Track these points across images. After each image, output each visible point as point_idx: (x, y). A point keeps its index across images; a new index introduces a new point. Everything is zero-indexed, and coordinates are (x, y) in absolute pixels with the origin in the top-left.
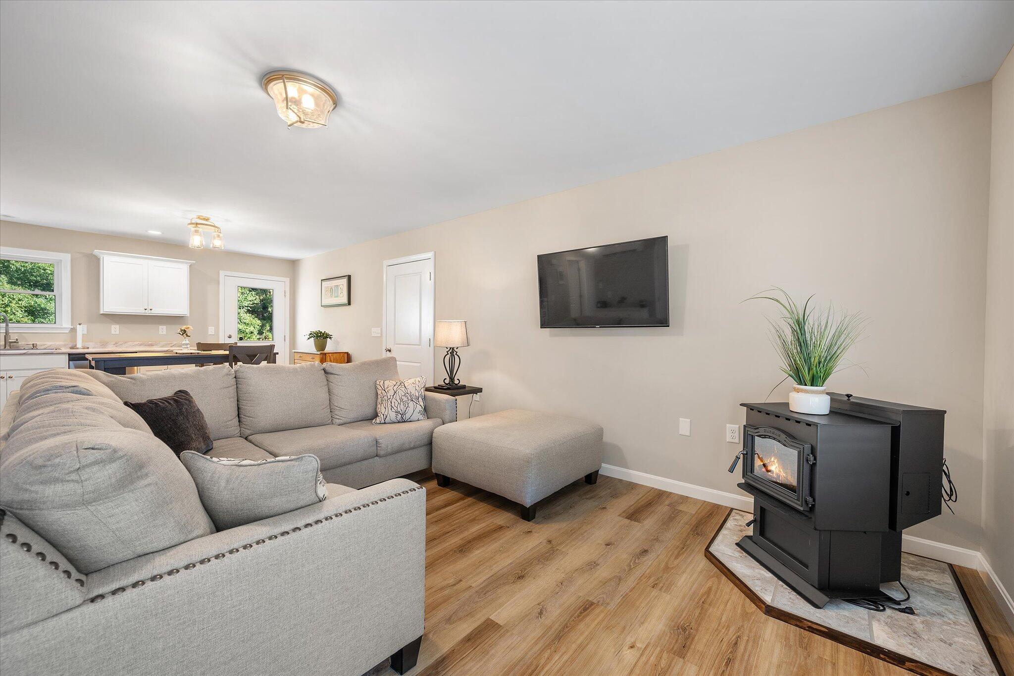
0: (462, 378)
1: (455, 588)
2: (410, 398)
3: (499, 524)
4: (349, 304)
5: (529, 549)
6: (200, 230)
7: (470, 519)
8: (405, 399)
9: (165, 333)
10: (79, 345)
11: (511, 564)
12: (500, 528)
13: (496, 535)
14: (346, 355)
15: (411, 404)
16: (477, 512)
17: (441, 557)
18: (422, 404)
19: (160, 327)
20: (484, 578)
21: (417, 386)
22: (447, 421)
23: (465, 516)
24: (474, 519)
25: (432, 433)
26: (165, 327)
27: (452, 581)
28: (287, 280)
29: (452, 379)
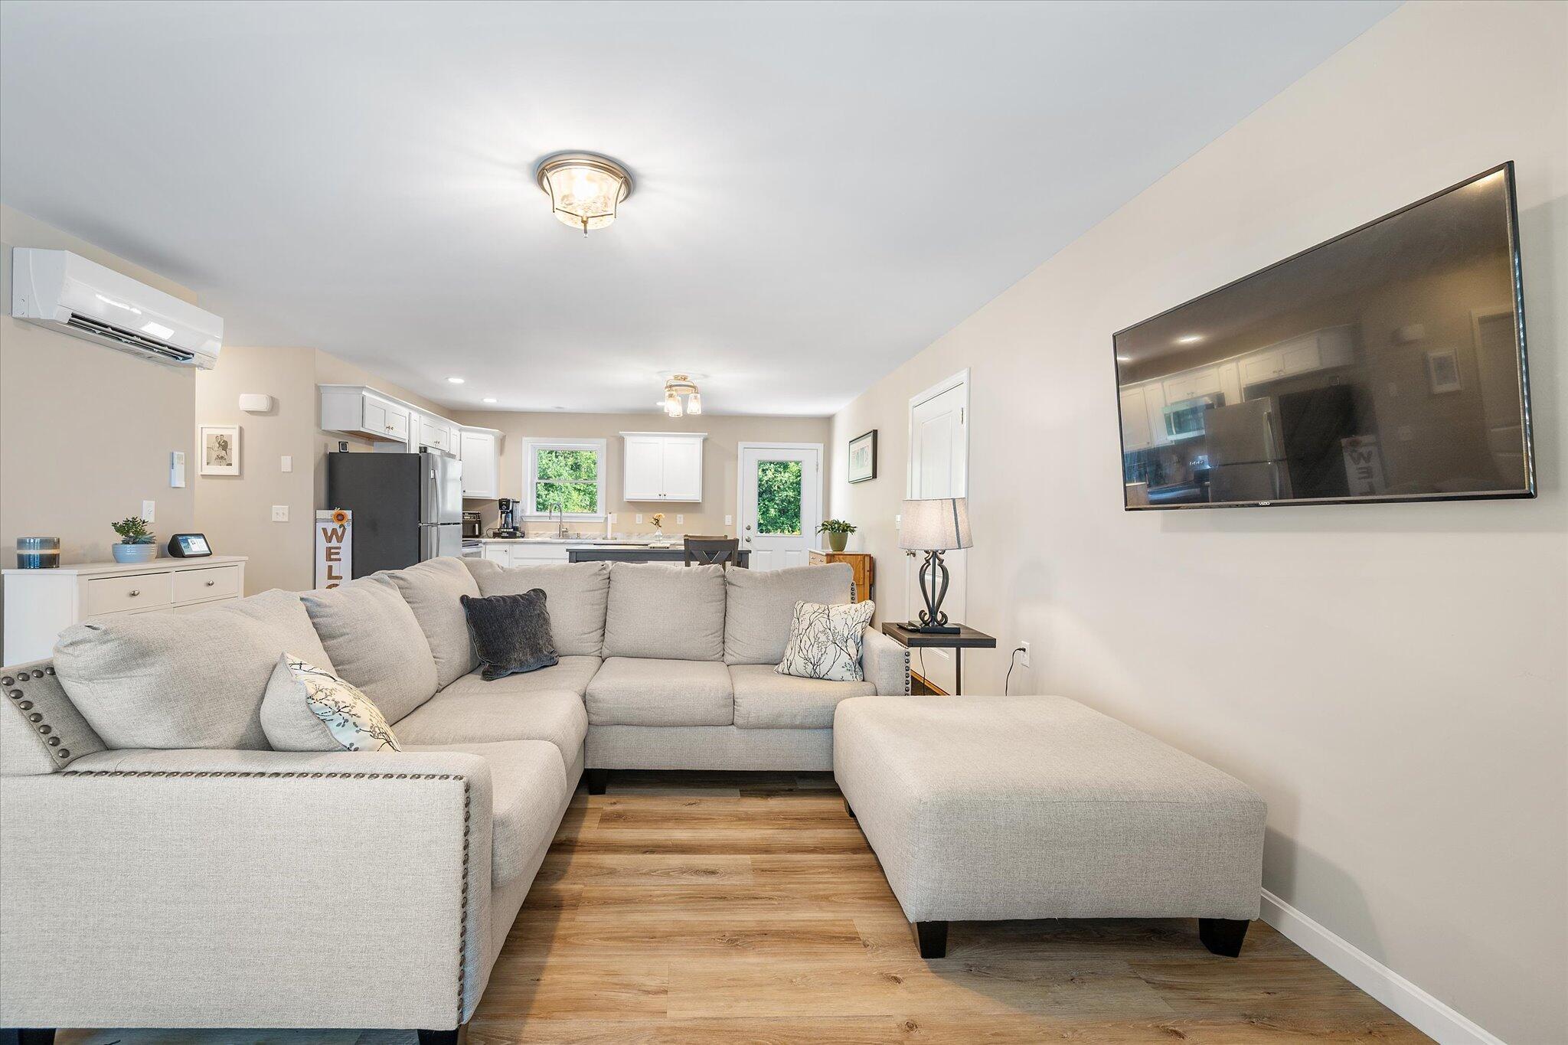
0: (954, 612)
1: (643, 998)
2: (831, 638)
3: (858, 930)
4: (875, 476)
5: (845, 1014)
6: (674, 393)
7: (821, 893)
8: (823, 638)
9: (682, 523)
10: (609, 537)
11: (776, 1019)
12: (851, 939)
13: (823, 948)
14: (867, 559)
15: (831, 648)
16: (846, 887)
17: (692, 934)
18: (853, 651)
19: (679, 516)
20: (698, 1014)
21: (850, 617)
22: (883, 691)
23: (819, 883)
24: (826, 898)
25: (835, 707)
26: (682, 516)
27: (652, 983)
28: (820, 447)
29: (933, 611)
